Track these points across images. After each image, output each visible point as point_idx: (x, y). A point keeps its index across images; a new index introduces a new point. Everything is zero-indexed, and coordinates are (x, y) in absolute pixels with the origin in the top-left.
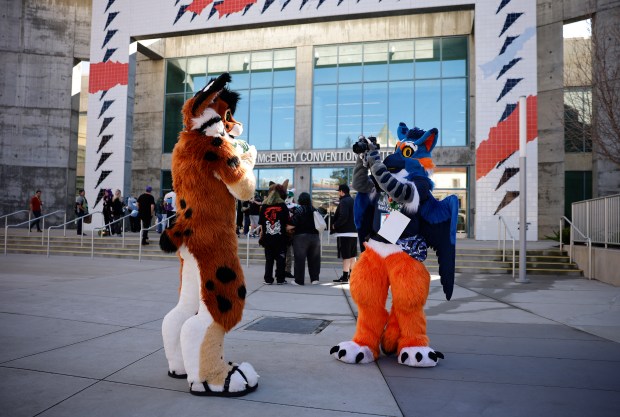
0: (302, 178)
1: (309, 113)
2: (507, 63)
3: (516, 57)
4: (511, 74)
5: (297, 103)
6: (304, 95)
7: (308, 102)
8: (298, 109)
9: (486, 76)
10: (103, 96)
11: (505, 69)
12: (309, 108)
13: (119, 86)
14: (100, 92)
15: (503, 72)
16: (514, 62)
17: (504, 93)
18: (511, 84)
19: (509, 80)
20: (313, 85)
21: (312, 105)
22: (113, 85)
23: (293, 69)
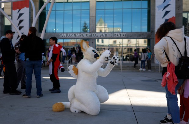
0: (92, 42)
1: (94, 19)
2: (166, 6)
3: (169, 4)
4: (167, 9)
5: (91, 16)
6: (93, 13)
7: (94, 15)
8: (90, 18)
9: (159, 9)
10: (19, 11)
11: (165, 7)
12: (94, 18)
13: (25, 8)
14: (18, 10)
15: (164, 8)
16: (168, 5)
17: (164, 16)
18: (167, 12)
19: (166, 11)
20: (96, 9)
21: (96, 17)
22: (23, 7)
23: (89, 2)
